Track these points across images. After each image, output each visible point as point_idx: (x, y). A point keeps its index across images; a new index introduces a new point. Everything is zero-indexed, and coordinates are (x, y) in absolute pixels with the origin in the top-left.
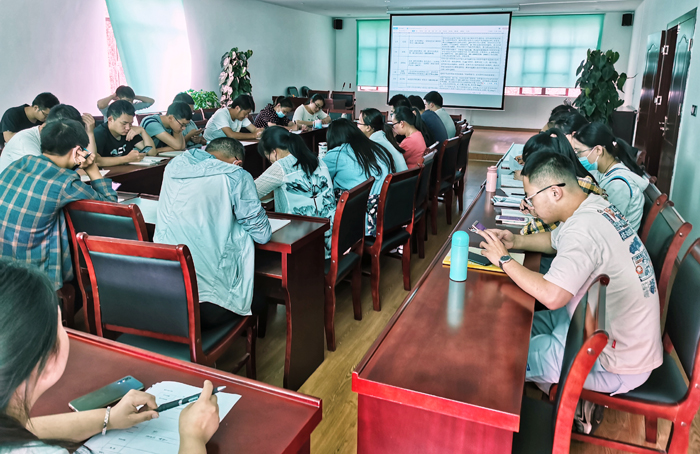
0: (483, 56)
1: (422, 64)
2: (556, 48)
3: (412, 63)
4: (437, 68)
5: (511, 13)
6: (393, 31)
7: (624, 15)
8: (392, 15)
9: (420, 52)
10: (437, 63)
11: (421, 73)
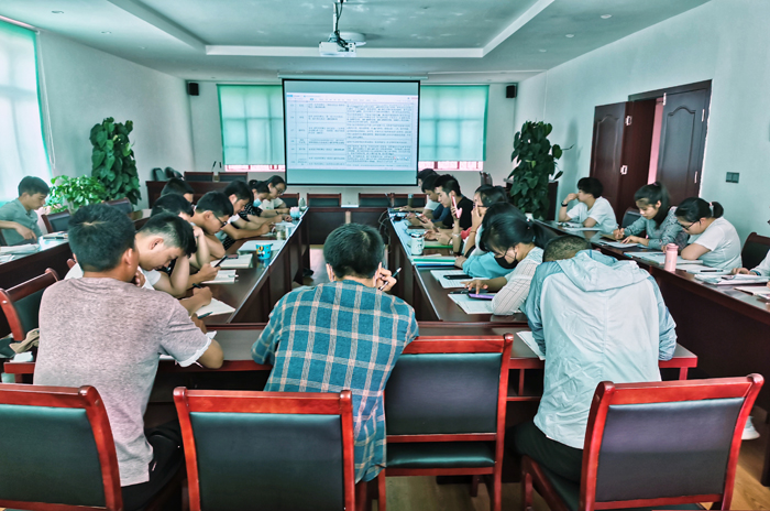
0: (393, 122)
1: (325, 131)
2: (445, 120)
3: (312, 131)
4: (342, 135)
5: (419, 82)
6: (287, 99)
7: (508, 88)
8: (284, 80)
9: (321, 118)
10: (342, 130)
11: (324, 142)
